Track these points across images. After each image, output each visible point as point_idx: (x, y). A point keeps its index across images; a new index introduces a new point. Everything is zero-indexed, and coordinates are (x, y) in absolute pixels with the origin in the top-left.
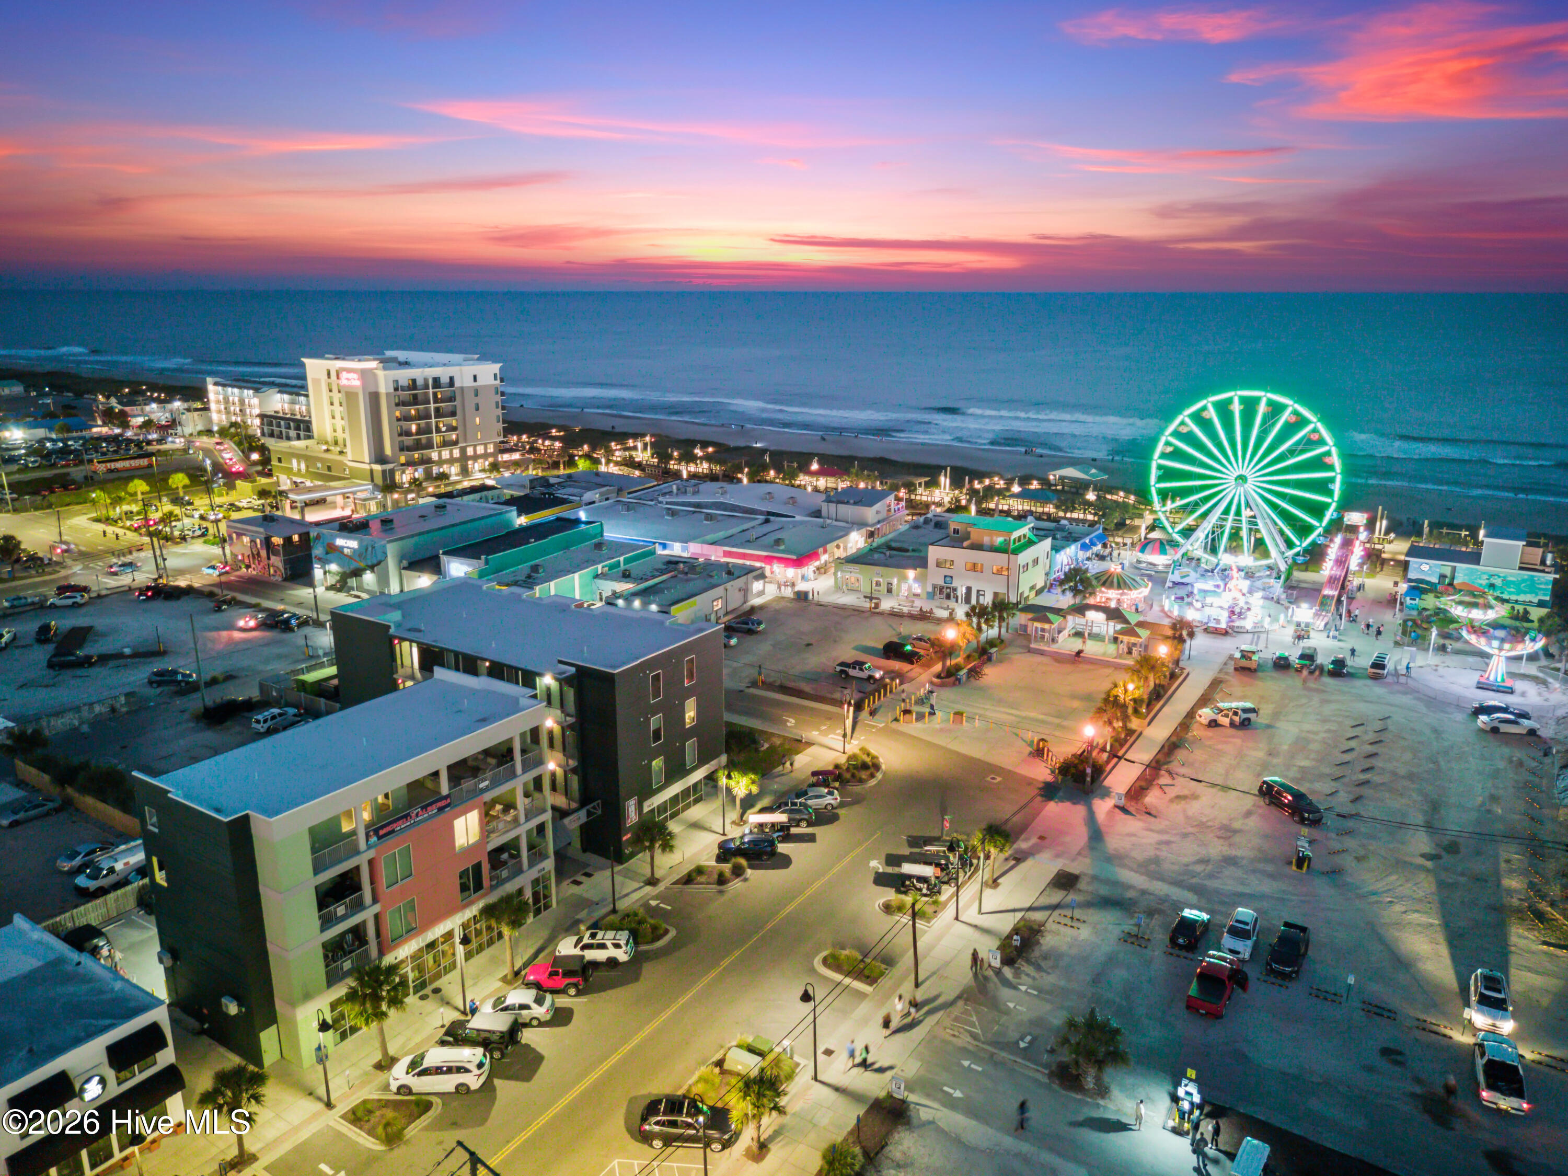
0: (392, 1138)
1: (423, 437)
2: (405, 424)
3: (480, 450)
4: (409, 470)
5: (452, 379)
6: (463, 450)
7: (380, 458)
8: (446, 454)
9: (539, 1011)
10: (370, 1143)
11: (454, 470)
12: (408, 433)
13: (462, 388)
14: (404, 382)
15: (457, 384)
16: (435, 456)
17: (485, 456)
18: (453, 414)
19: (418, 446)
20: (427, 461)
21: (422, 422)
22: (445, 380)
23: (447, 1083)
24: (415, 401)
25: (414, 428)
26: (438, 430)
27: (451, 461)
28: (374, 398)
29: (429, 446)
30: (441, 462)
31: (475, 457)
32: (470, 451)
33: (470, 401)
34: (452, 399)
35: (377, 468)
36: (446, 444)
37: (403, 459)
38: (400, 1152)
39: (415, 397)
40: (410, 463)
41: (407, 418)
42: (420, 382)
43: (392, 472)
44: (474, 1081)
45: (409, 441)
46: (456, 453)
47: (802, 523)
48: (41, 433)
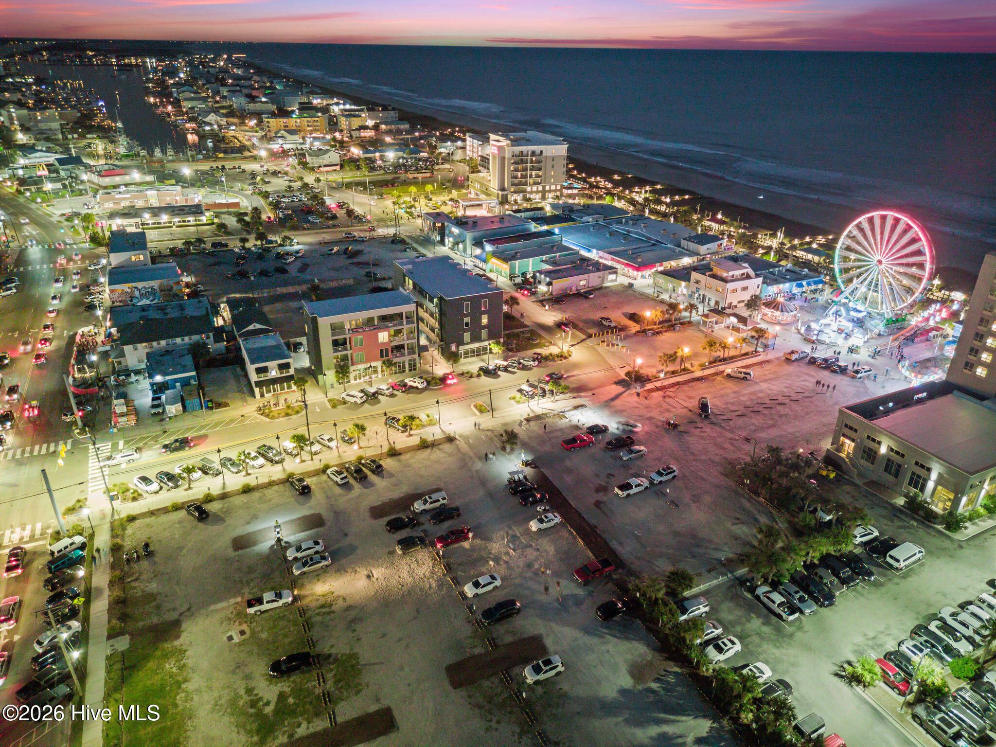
0: (334, 406)
1: (524, 180)
2: (515, 173)
3: (553, 187)
4: (515, 195)
5: (541, 152)
6: (544, 187)
7: (503, 189)
8: (535, 188)
9: (387, 392)
10: (329, 406)
11: (539, 196)
12: (516, 177)
13: (546, 157)
14: (517, 153)
15: (544, 154)
16: (529, 189)
17: (556, 191)
18: (540, 169)
19: (520, 184)
20: (525, 191)
21: (524, 173)
22: (538, 152)
23: (353, 400)
24: (522, 162)
25: (519, 175)
26: (531, 176)
27: (537, 192)
28: (503, 159)
29: (525, 184)
30: (531, 192)
31: (550, 191)
32: (547, 188)
33: (550, 163)
34: (539, 162)
35: (500, 193)
36: (535, 183)
37: (512, 190)
38: (334, 410)
39: (522, 160)
40: (515, 192)
41: (516, 170)
42: (525, 153)
43: (506, 195)
44: (359, 401)
45: (516, 181)
46: (540, 188)
47: (670, 249)
48: (400, 154)
